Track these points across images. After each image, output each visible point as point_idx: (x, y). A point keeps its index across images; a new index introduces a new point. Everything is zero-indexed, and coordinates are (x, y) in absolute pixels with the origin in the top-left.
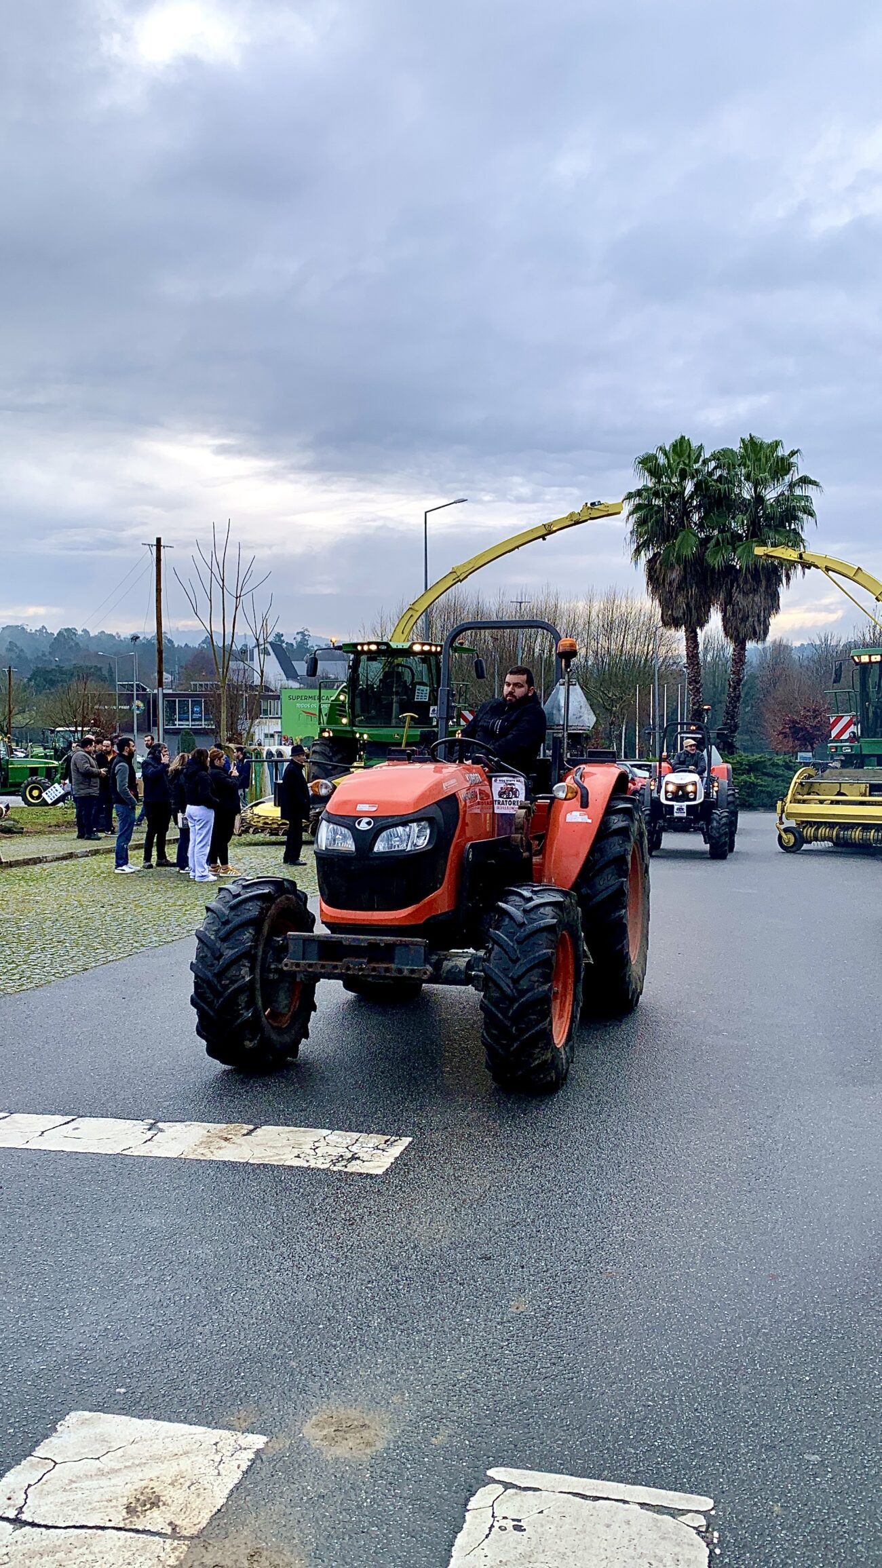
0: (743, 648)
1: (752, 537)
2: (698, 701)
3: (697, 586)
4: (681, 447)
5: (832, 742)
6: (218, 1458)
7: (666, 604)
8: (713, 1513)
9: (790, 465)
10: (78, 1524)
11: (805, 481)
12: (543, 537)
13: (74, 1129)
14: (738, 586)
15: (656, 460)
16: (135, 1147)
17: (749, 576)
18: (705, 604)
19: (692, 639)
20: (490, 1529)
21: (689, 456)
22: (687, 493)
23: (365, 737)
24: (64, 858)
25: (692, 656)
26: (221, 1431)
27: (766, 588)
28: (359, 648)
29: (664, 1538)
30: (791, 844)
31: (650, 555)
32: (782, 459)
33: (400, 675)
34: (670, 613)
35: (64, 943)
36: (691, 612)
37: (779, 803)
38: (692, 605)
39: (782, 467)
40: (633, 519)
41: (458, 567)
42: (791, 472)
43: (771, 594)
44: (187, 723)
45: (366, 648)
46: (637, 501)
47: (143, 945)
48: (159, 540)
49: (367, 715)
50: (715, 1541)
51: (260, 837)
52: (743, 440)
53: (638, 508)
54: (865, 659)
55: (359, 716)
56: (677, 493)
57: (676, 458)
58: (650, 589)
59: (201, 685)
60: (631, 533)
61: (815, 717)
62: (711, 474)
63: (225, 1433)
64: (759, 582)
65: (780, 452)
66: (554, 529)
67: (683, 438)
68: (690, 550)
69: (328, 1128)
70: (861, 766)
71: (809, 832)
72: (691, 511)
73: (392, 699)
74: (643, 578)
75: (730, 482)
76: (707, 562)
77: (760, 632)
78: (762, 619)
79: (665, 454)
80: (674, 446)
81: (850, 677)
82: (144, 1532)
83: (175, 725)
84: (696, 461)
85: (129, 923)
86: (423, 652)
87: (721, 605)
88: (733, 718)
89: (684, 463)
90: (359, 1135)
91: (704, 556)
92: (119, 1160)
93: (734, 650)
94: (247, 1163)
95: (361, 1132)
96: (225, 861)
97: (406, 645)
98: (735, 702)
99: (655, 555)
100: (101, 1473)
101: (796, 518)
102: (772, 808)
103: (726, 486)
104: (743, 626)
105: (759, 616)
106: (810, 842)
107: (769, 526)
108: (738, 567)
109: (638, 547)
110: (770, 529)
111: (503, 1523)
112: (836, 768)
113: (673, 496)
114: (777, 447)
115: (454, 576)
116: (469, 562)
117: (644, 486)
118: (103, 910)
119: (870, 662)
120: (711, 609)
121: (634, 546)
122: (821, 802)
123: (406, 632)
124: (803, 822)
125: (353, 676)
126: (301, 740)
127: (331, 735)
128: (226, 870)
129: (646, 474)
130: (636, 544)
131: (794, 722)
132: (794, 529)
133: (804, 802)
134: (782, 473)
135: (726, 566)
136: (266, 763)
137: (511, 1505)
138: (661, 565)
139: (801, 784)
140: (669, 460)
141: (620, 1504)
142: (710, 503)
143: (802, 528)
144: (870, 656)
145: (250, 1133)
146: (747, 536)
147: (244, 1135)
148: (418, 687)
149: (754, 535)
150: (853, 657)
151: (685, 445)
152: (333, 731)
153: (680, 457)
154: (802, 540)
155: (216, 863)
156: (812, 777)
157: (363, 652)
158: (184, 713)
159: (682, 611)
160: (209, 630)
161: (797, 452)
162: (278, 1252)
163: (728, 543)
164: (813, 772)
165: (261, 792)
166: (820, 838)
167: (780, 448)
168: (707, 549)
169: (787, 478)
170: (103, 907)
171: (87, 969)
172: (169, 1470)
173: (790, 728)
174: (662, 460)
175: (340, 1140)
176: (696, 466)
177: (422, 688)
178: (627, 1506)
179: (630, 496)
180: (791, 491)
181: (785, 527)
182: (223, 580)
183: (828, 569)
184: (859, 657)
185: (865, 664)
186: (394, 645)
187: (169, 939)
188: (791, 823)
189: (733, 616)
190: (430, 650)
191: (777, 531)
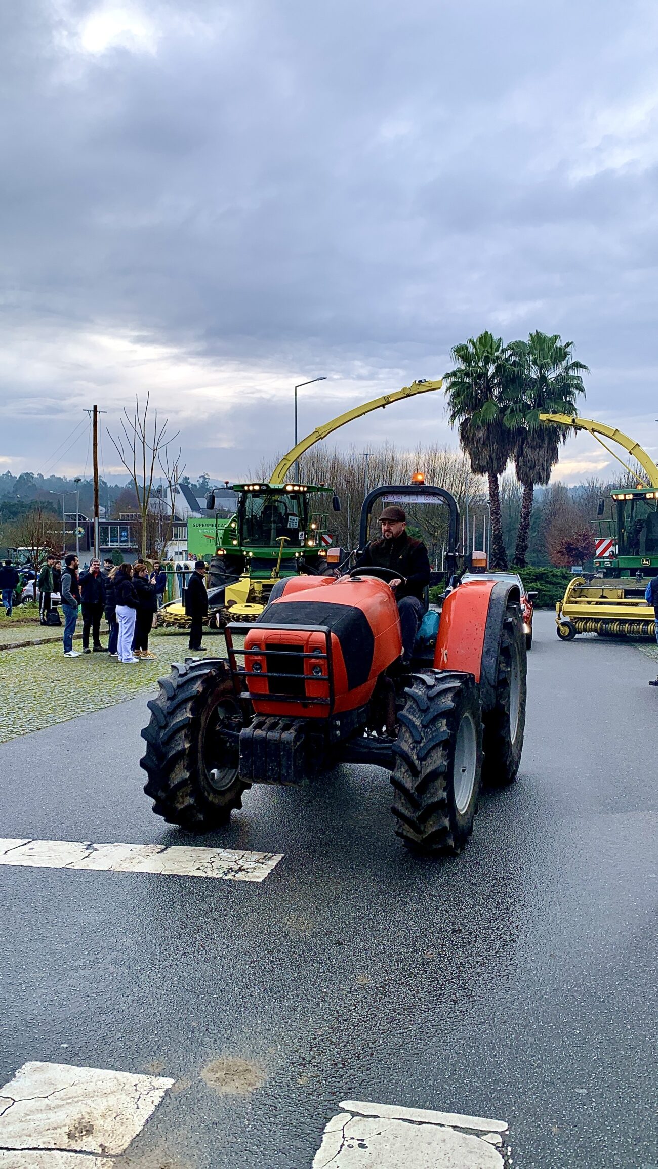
0: (531, 489)
1: (538, 407)
2: (498, 529)
3: (497, 442)
4: (485, 339)
5: (597, 558)
6: (137, 1095)
7: (475, 456)
8: (507, 1133)
9: (566, 354)
10: (31, 1147)
11: (577, 365)
12: (383, 406)
13: (30, 849)
14: (528, 443)
15: (467, 349)
16: (76, 862)
17: (535, 436)
18: (503, 455)
19: (494, 482)
20: (341, 1147)
21: (491, 346)
22: (490, 373)
23: (251, 554)
24: (24, 645)
25: (494, 494)
26: (140, 1076)
27: (549, 443)
28: (246, 488)
29: (471, 1152)
30: (567, 634)
31: (462, 419)
32: (560, 348)
33: (276, 508)
34: (477, 462)
35: (23, 709)
36: (493, 462)
37: (558, 604)
38: (494, 456)
39: (560, 355)
40: (449, 393)
41: (319, 428)
42: (567, 358)
43: (552, 449)
44: (117, 544)
45: (251, 488)
46: (453, 379)
47: (82, 711)
48: (95, 407)
49: (251, 538)
50: (509, 1154)
51: (171, 629)
52: (531, 335)
53: (453, 385)
54: (621, 497)
55: (246, 539)
56: (483, 374)
57: (482, 347)
58: (463, 445)
59: (127, 516)
60: (448, 403)
61: (584, 540)
62: (507, 360)
63: (143, 1077)
64: (543, 440)
65: (559, 344)
66: (392, 400)
67: (487, 333)
68: (492, 416)
69: (221, 848)
70: (618, 576)
71: (580, 625)
72: (493, 387)
73: (271, 526)
74: (458, 437)
75: (522, 366)
76: (505, 426)
77: (544, 477)
78: (545, 467)
79: (474, 344)
80: (480, 339)
81: (610, 510)
82: (80, 1152)
83: (108, 545)
84: (498, 351)
85: (72, 694)
86: (293, 491)
87: (515, 456)
88: (524, 540)
89: (488, 352)
90: (244, 852)
91: (502, 421)
92: (65, 873)
93: (525, 491)
94: (160, 874)
95: (246, 850)
96: (145, 648)
97: (281, 486)
98: (526, 529)
99: (466, 420)
100: (49, 1108)
101: (570, 393)
102: (553, 607)
103: (519, 368)
104: (531, 472)
105: (543, 465)
106: (581, 633)
107: (550, 398)
108: (528, 429)
109: (454, 413)
110: (552, 401)
111: (351, 1142)
112: (600, 578)
113: (480, 376)
114: (556, 340)
115: (317, 434)
116: (328, 424)
117: (458, 368)
118: (53, 684)
119: (625, 499)
120: (508, 460)
121: (451, 413)
122: (589, 603)
123: (281, 476)
124: (575, 618)
125: (242, 509)
126: (203, 557)
127: (225, 553)
128: (146, 655)
129: (460, 359)
130: (452, 412)
131: (570, 544)
132: (569, 401)
133: (576, 603)
134: (560, 359)
135: (518, 428)
136: (176, 574)
137: (357, 1129)
138: (470, 427)
139: (574, 589)
140: (476, 349)
141: (438, 1127)
142: (507, 381)
143: (575, 400)
144: (625, 495)
145: (163, 850)
146: (534, 406)
147: (158, 853)
148: (290, 517)
149: (539, 405)
150: (612, 496)
151: (488, 338)
152: (227, 550)
153: (485, 346)
154: (575, 409)
155: (139, 649)
156: (582, 584)
157: (249, 491)
158: (115, 537)
159: (486, 461)
160: (133, 474)
161: (571, 344)
162: (184, 940)
163: (520, 411)
164: (582, 580)
165: (172, 596)
166: (588, 630)
167: (558, 341)
168: (505, 415)
169: (564, 363)
170: (53, 682)
171: (40, 729)
172: (101, 1105)
173: (566, 548)
174: (471, 349)
175: (230, 856)
176: (496, 354)
177: (293, 518)
178: (443, 1128)
179: (447, 376)
180: (567, 373)
181: (563, 399)
182: (144, 437)
183: (593, 431)
184: (617, 495)
185: (621, 500)
186: (272, 486)
187: (103, 706)
188: (567, 619)
189: (524, 465)
190: (299, 490)
191: (556, 403)
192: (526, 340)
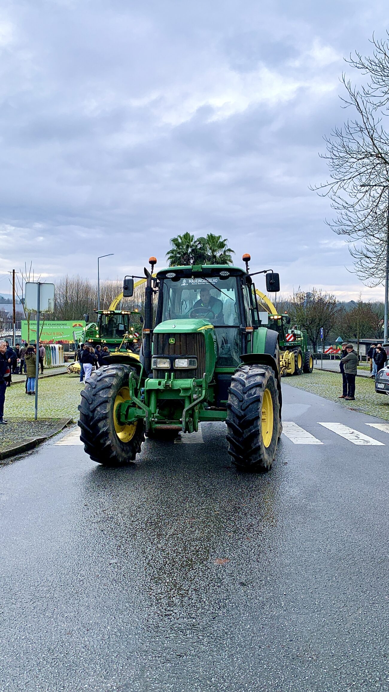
9: (224, 245)
11: (229, 250)
15: (178, 240)
21: (189, 239)
22: (189, 252)
23: (105, 341)
32: (222, 242)
33: (114, 321)
46: (171, 254)
48: (14, 270)
52: (208, 235)
53: (171, 257)
55: (102, 335)
56: (185, 253)
62: (197, 246)
72: (190, 259)
73: (113, 329)
80: (184, 235)
86: (124, 314)
89: (188, 242)
97: (120, 312)
103: (203, 251)
117: (173, 249)
125: (101, 321)
129: (175, 245)
134: (222, 247)
140: (182, 241)
142: (197, 256)
148: (120, 325)
151: (188, 235)
152: (94, 340)
153: (186, 239)
161: (226, 239)
167: (220, 238)
169: (224, 249)
176: (192, 243)
177: (121, 325)
179: (168, 253)
180: (225, 253)
186: (116, 311)
190: (127, 313)
192: (205, 237)
